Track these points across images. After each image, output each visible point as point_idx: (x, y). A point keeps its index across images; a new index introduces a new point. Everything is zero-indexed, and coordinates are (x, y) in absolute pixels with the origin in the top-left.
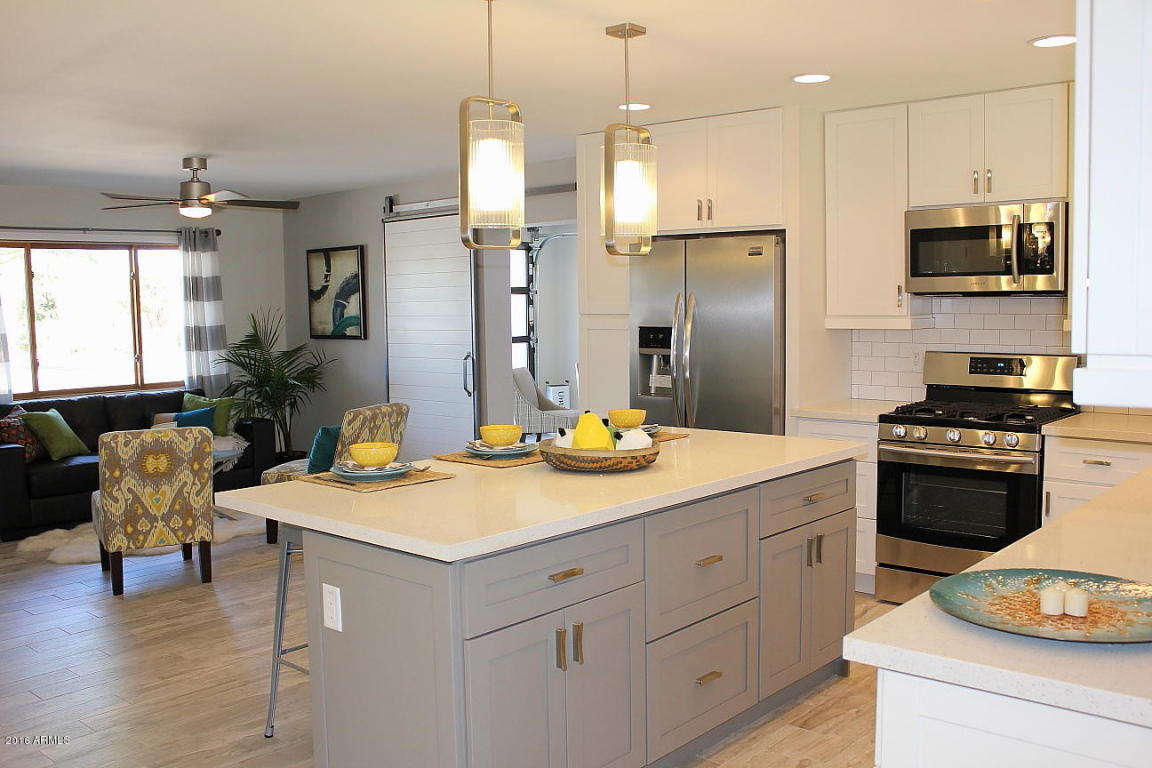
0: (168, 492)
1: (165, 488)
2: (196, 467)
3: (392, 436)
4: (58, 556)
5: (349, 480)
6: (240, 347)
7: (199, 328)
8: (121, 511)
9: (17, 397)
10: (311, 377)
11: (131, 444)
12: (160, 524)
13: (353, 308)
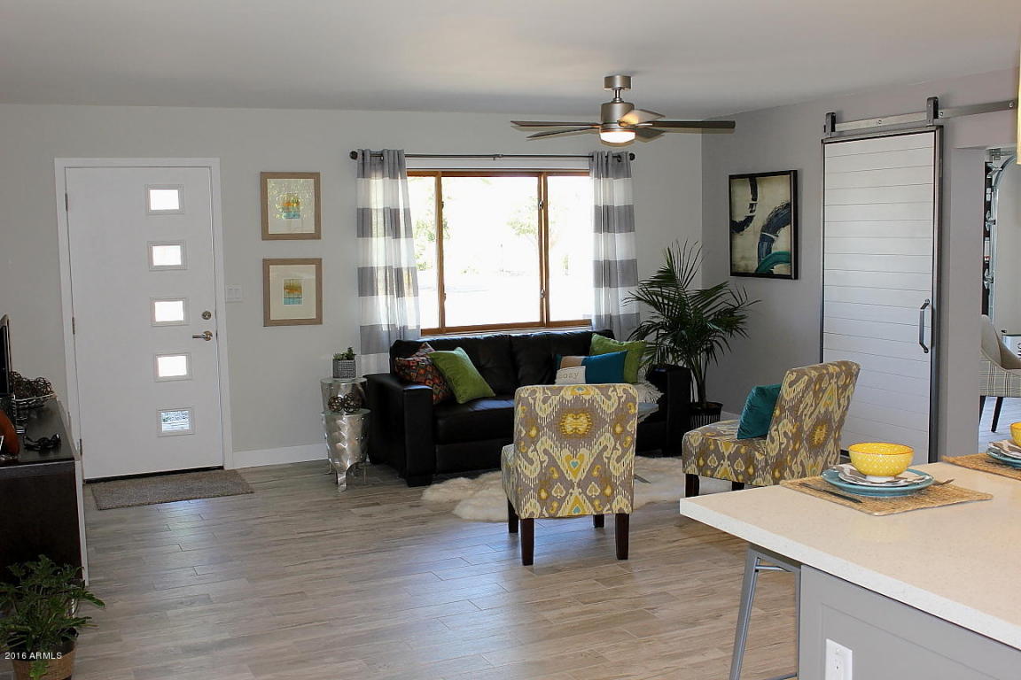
0: (586, 455)
1: (583, 451)
2: (618, 429)
3: (839, 400)
4: (466, 511)
5: (849, 494)
6: (652, 284)
7: (609, 262)
8: (536, 474)
9: (425, 332)
10: (731, 320)
11: (550, 401)
12: (576, 491)
13: (782, 242)
